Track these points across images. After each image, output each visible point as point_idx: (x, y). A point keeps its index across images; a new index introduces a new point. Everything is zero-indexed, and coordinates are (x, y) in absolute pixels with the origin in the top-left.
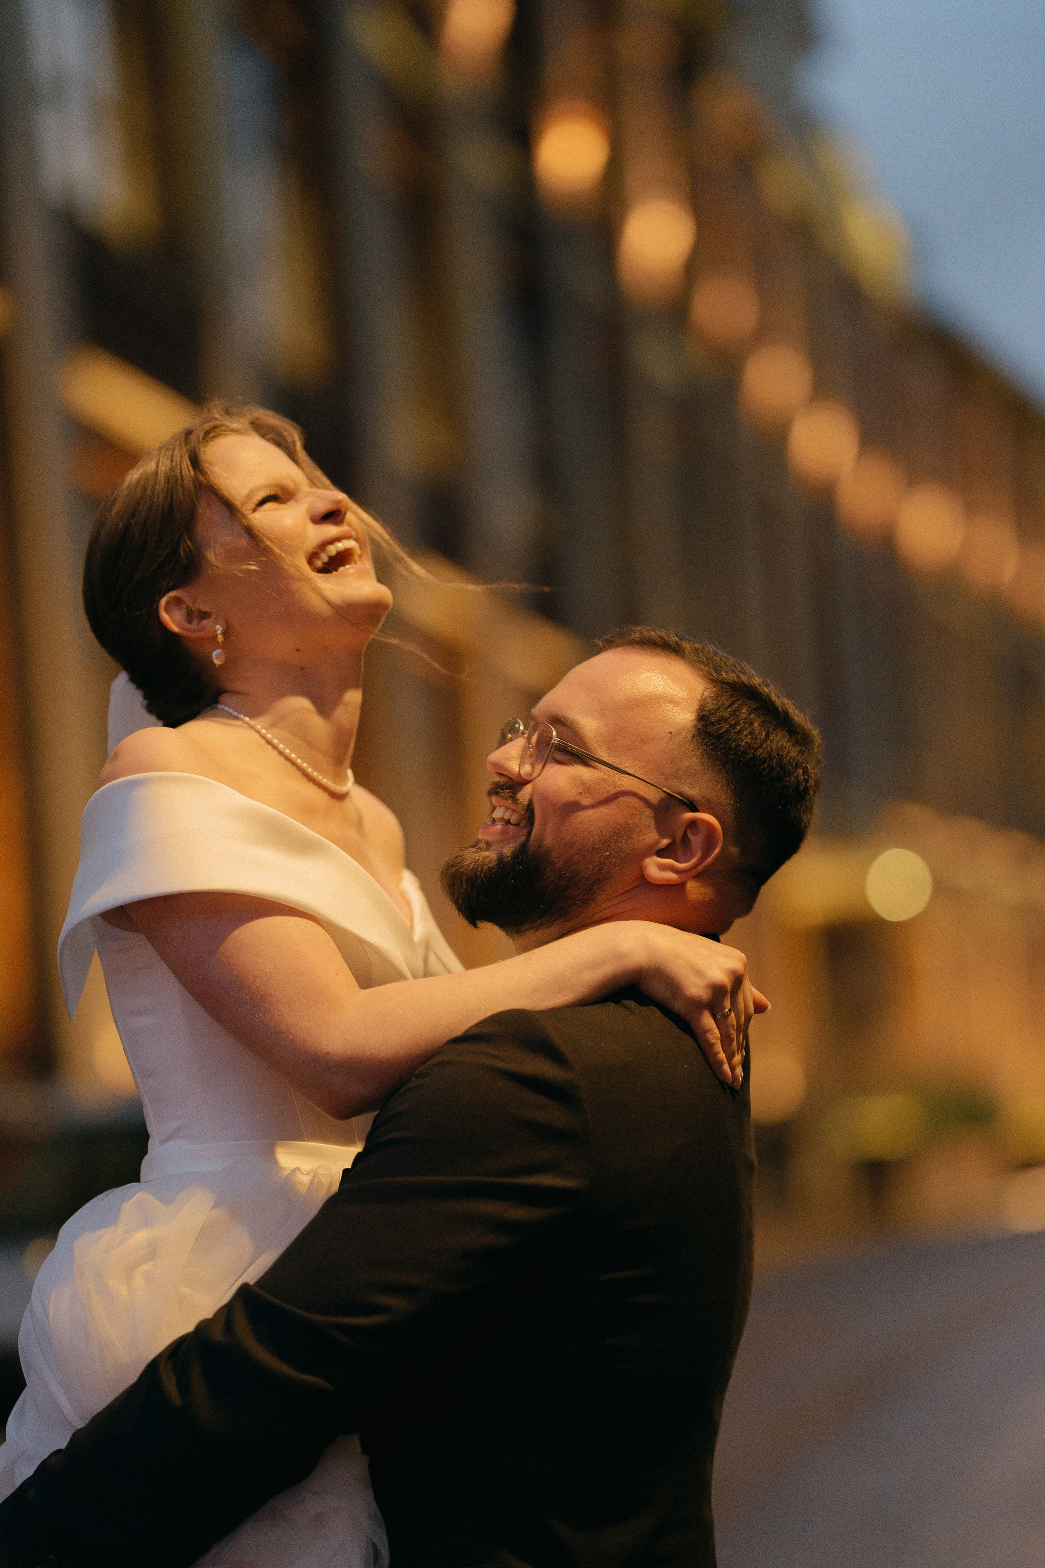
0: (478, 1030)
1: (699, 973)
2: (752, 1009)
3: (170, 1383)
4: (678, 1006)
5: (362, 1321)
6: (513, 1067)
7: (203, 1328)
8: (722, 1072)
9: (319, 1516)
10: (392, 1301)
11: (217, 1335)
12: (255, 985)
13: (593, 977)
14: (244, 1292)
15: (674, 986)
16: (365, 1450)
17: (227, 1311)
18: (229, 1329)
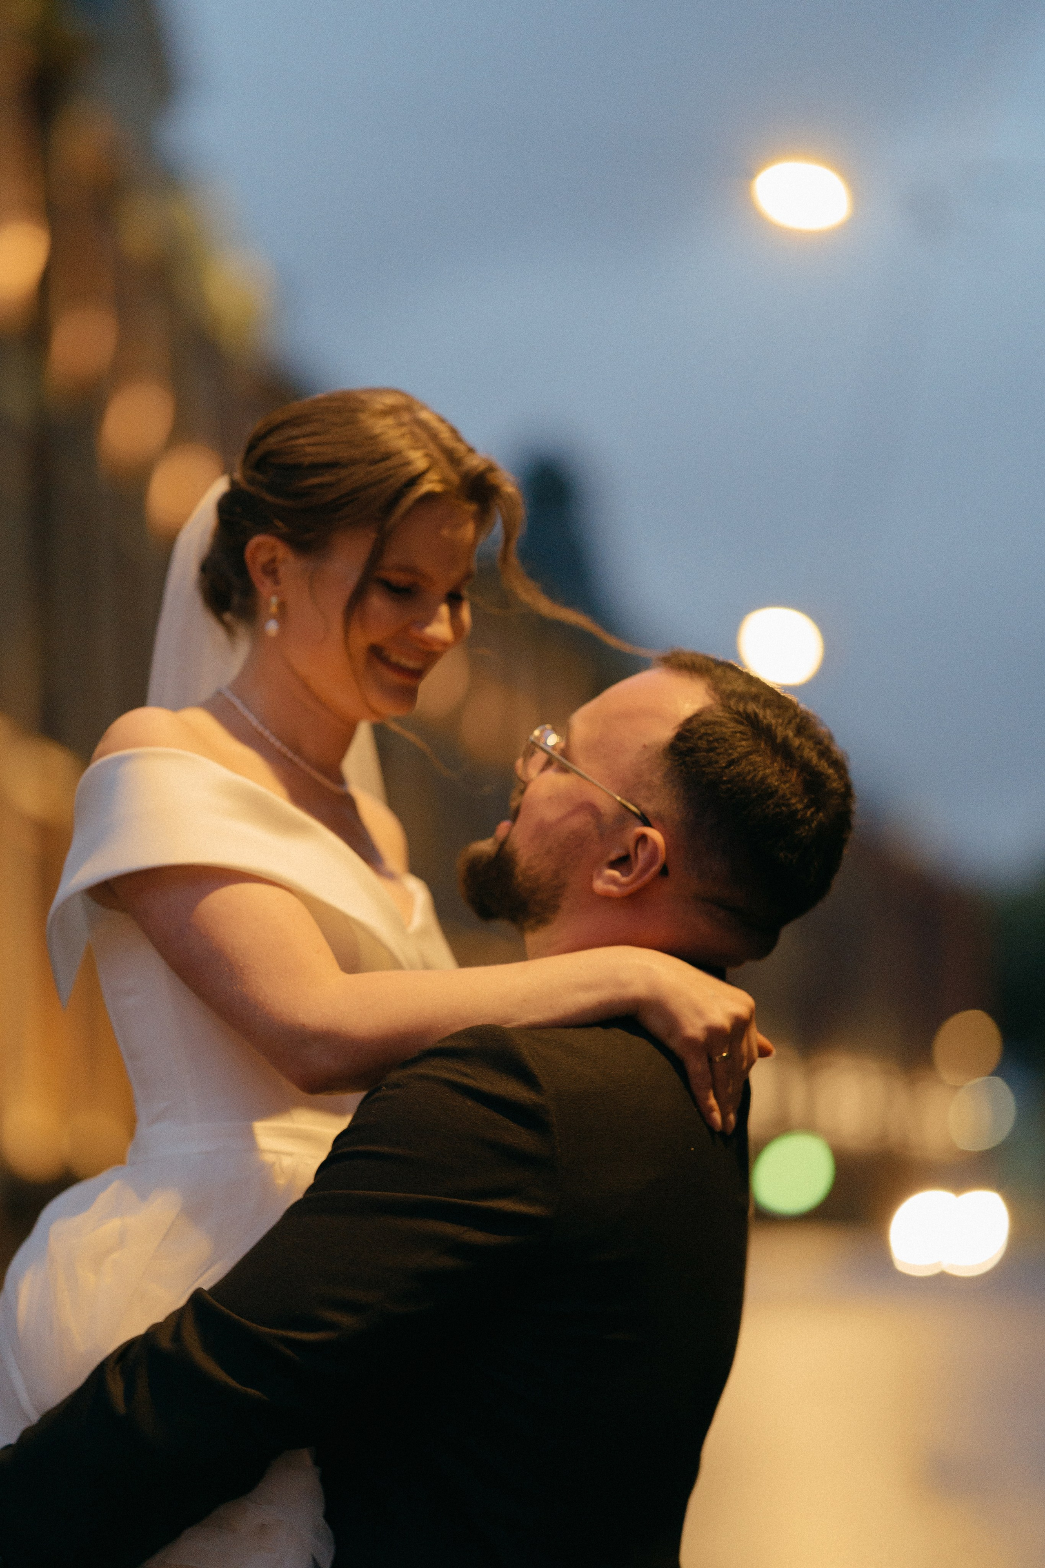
0: (448, 1044)
1: (700, 1013)
2: (756, 1052)
3: (116, 1388)
4: (674, 1044)
5: (309, 1336)
6: (482, 1086)
7: (154, 1331)
8: (713, 1120)
9: (263, 1528)
10: (346, 1320)
11: (165, 1342)
12: (234, 957)
13: (586, 999)
14: (197, 1299)
15: (672, 1022)
16: (317, 1462)
17: (177, 1317)
18: (177, 1336)
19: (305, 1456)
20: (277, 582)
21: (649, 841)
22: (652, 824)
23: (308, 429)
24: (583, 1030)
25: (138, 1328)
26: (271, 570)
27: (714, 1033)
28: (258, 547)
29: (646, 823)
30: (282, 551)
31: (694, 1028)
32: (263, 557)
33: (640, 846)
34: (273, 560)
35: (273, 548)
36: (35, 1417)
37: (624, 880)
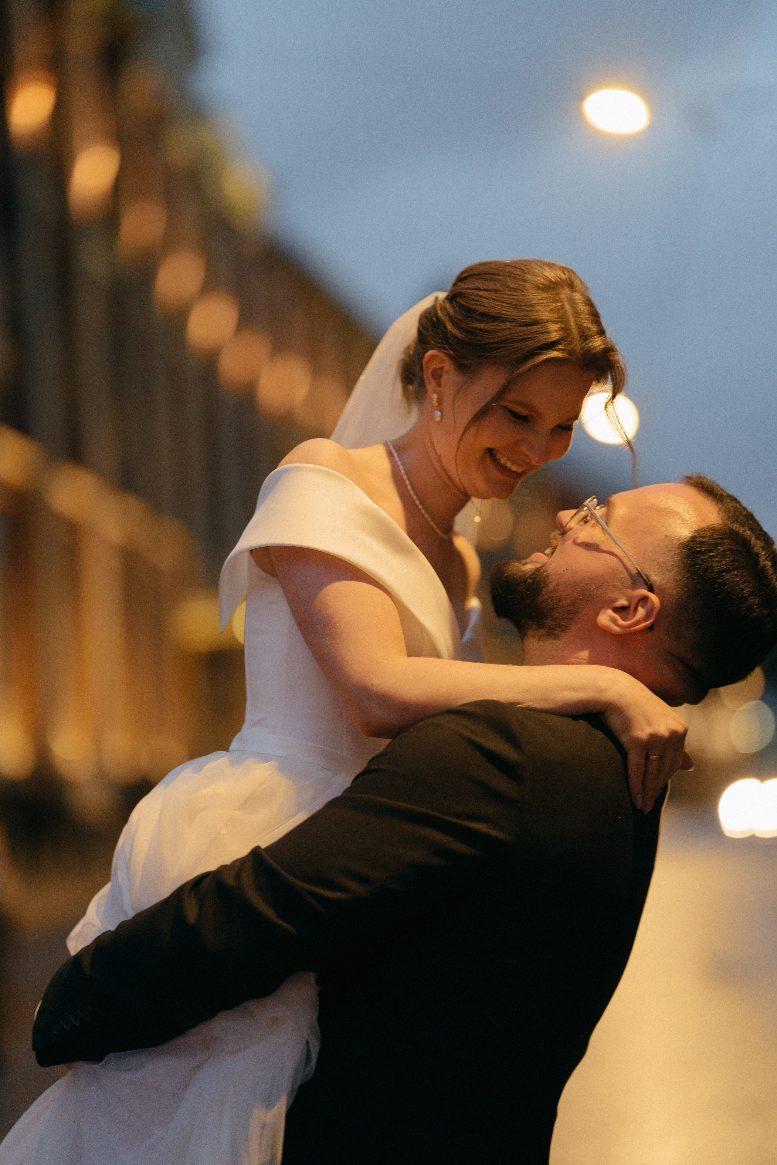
0: (466, 708)
1: (649, 723)
3: (190, 904)
4: (624, 739)
5: (329, 894)
6: (481, 740)
7: (223, 871)
9: (275, 1020)
10: (353, 885)
12: (339, 624)
14: (256, 852)
15: (628, 724)
16: (318, 982)
17: (240, 863)
18: (238, 877)
19: (312, 977)
20: (439, 385)
21: (649, 600)
22: (655, 592)
23: (492, 286)
24: (562, 718)
25: (212, 866)
26: (437, 375)
27: (654, 738)
28: (432, 357)
29: (651, 589)
30: (448, 365)
31: (643, 732)
32: (435, 365)
33: (640, 604)
34: (442, 368)
35: (443, 361)
36: (131, 915)
37: (621, 622)
